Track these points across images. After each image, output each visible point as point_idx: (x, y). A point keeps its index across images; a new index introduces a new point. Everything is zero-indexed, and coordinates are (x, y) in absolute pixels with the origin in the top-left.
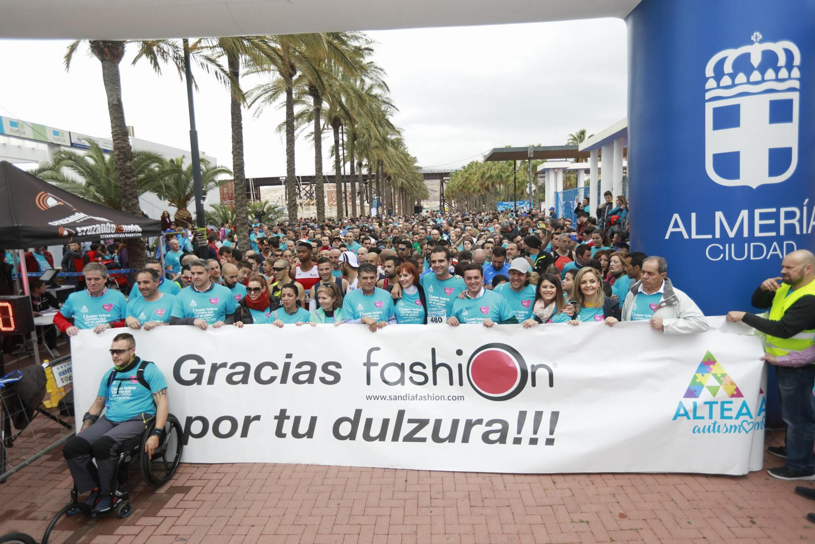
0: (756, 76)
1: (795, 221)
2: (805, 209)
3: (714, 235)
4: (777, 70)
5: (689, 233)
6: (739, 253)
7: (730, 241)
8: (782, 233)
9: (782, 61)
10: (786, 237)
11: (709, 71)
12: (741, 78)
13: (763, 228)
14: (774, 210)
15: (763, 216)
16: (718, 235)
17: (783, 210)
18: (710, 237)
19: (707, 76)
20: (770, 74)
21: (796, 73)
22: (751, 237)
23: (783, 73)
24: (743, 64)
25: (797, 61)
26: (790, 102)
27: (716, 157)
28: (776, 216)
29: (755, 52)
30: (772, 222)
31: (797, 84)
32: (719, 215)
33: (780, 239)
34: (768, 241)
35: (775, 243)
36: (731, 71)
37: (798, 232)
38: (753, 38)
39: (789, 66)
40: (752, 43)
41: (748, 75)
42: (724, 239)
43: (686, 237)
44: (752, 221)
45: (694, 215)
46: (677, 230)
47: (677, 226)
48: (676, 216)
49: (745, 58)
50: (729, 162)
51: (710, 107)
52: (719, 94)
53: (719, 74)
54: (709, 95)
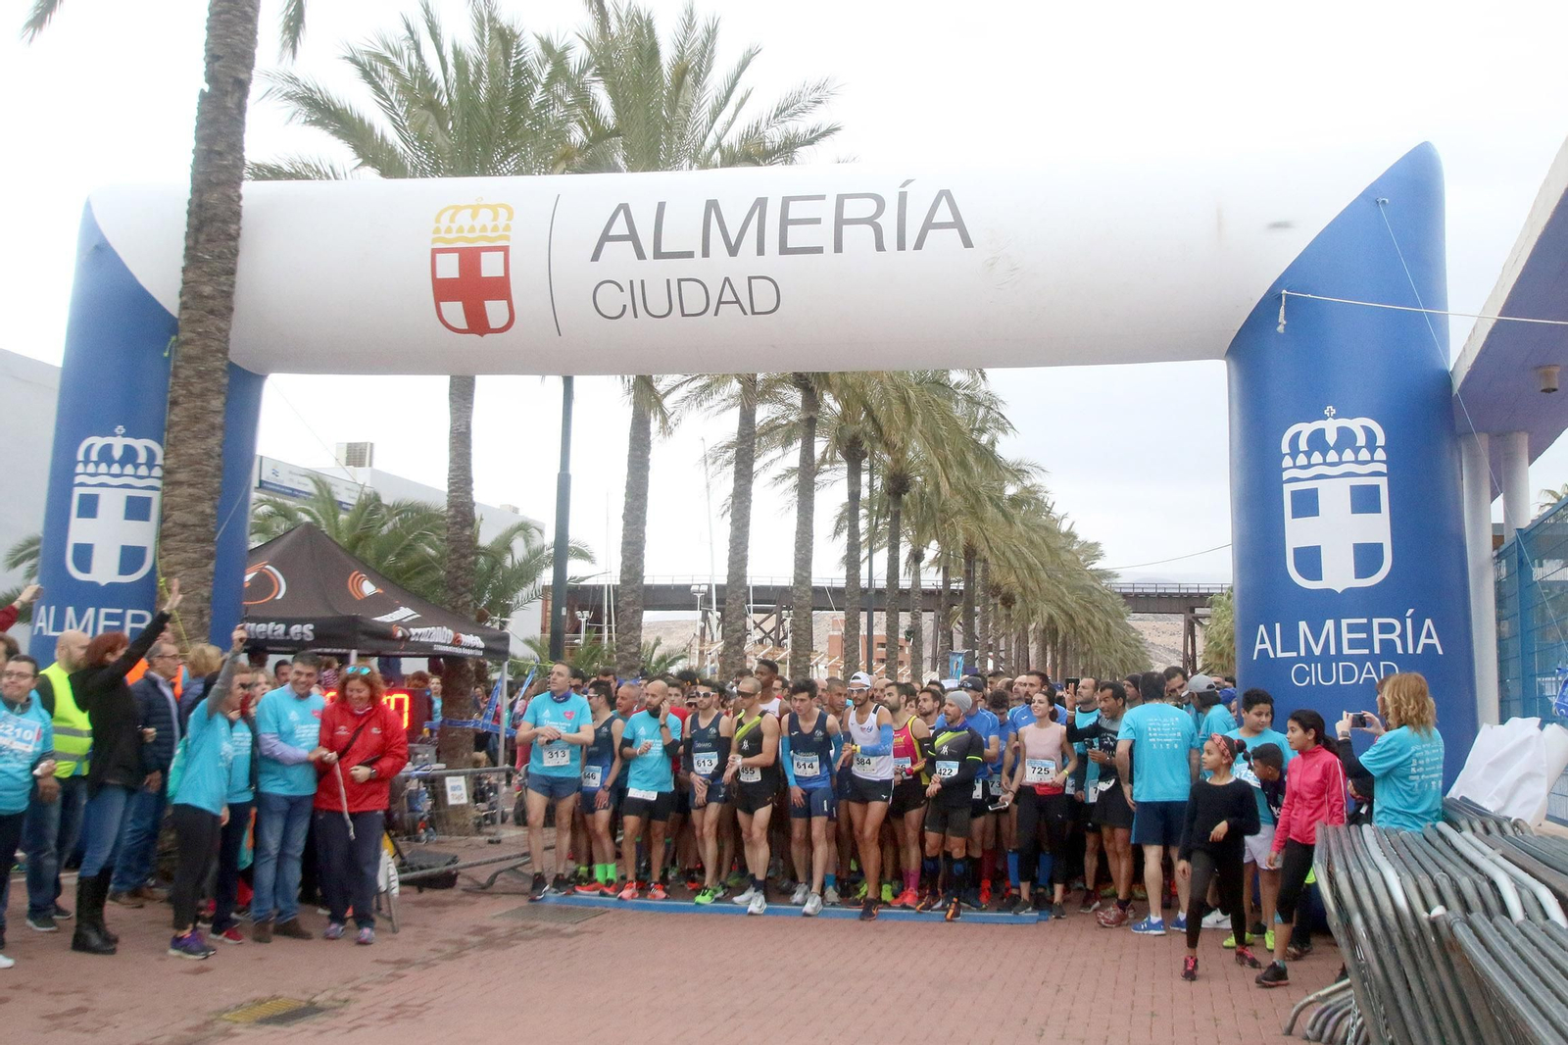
0: (1332, 456)
1: (1394, 636)
2: (1409, 621)
3: (1299, 653)
4: (1356, 451)
5: (1275, 654)
6: (1327, 676)
7: (1316, 660)
8: (1377, 650)
9: (1361, 440)
10: (1381, 657)
11: (1285, 448)
12: (1317, 457)
13: (1353, 644)
14: (1364, 621)
15: (1352, 629)
16: (1303, 653)
17: (1376, 622)
18: (1295, 654)
19: (1284, 451)
20: (1348, 454)
21: (1380, 455)
22: (1340, 656)
23: (1364, 455)
24: (1317, 441)
25: (1381, 440)
26: (1376, 488)
27: (1297, 551)
28: (1368, 628)
29: (1331, 427)
30: (1364, 636)
31: (1383, 468)
32: (1303, 626)
33: (1375, 659)
34: (1360, 661)
35: (1368, 664)
36: (1306, 448)
37: (1400, 651)
38: (1326, 412)
39: (1371, 445)
40: (1325, 418)
41: (1324, 454)
42: (1310, 657)
43: (1272, 656)
44: (1339, 634)
45: (1278, 625)
46: (1263, 646)
47: (1263, 641)
48: (1262, 627)
49: (1319, 434)
50: (1310, 559)
51: (1288, 489)
52: (1295, 476)
53: (1295, 452)
54: (1286, 475)
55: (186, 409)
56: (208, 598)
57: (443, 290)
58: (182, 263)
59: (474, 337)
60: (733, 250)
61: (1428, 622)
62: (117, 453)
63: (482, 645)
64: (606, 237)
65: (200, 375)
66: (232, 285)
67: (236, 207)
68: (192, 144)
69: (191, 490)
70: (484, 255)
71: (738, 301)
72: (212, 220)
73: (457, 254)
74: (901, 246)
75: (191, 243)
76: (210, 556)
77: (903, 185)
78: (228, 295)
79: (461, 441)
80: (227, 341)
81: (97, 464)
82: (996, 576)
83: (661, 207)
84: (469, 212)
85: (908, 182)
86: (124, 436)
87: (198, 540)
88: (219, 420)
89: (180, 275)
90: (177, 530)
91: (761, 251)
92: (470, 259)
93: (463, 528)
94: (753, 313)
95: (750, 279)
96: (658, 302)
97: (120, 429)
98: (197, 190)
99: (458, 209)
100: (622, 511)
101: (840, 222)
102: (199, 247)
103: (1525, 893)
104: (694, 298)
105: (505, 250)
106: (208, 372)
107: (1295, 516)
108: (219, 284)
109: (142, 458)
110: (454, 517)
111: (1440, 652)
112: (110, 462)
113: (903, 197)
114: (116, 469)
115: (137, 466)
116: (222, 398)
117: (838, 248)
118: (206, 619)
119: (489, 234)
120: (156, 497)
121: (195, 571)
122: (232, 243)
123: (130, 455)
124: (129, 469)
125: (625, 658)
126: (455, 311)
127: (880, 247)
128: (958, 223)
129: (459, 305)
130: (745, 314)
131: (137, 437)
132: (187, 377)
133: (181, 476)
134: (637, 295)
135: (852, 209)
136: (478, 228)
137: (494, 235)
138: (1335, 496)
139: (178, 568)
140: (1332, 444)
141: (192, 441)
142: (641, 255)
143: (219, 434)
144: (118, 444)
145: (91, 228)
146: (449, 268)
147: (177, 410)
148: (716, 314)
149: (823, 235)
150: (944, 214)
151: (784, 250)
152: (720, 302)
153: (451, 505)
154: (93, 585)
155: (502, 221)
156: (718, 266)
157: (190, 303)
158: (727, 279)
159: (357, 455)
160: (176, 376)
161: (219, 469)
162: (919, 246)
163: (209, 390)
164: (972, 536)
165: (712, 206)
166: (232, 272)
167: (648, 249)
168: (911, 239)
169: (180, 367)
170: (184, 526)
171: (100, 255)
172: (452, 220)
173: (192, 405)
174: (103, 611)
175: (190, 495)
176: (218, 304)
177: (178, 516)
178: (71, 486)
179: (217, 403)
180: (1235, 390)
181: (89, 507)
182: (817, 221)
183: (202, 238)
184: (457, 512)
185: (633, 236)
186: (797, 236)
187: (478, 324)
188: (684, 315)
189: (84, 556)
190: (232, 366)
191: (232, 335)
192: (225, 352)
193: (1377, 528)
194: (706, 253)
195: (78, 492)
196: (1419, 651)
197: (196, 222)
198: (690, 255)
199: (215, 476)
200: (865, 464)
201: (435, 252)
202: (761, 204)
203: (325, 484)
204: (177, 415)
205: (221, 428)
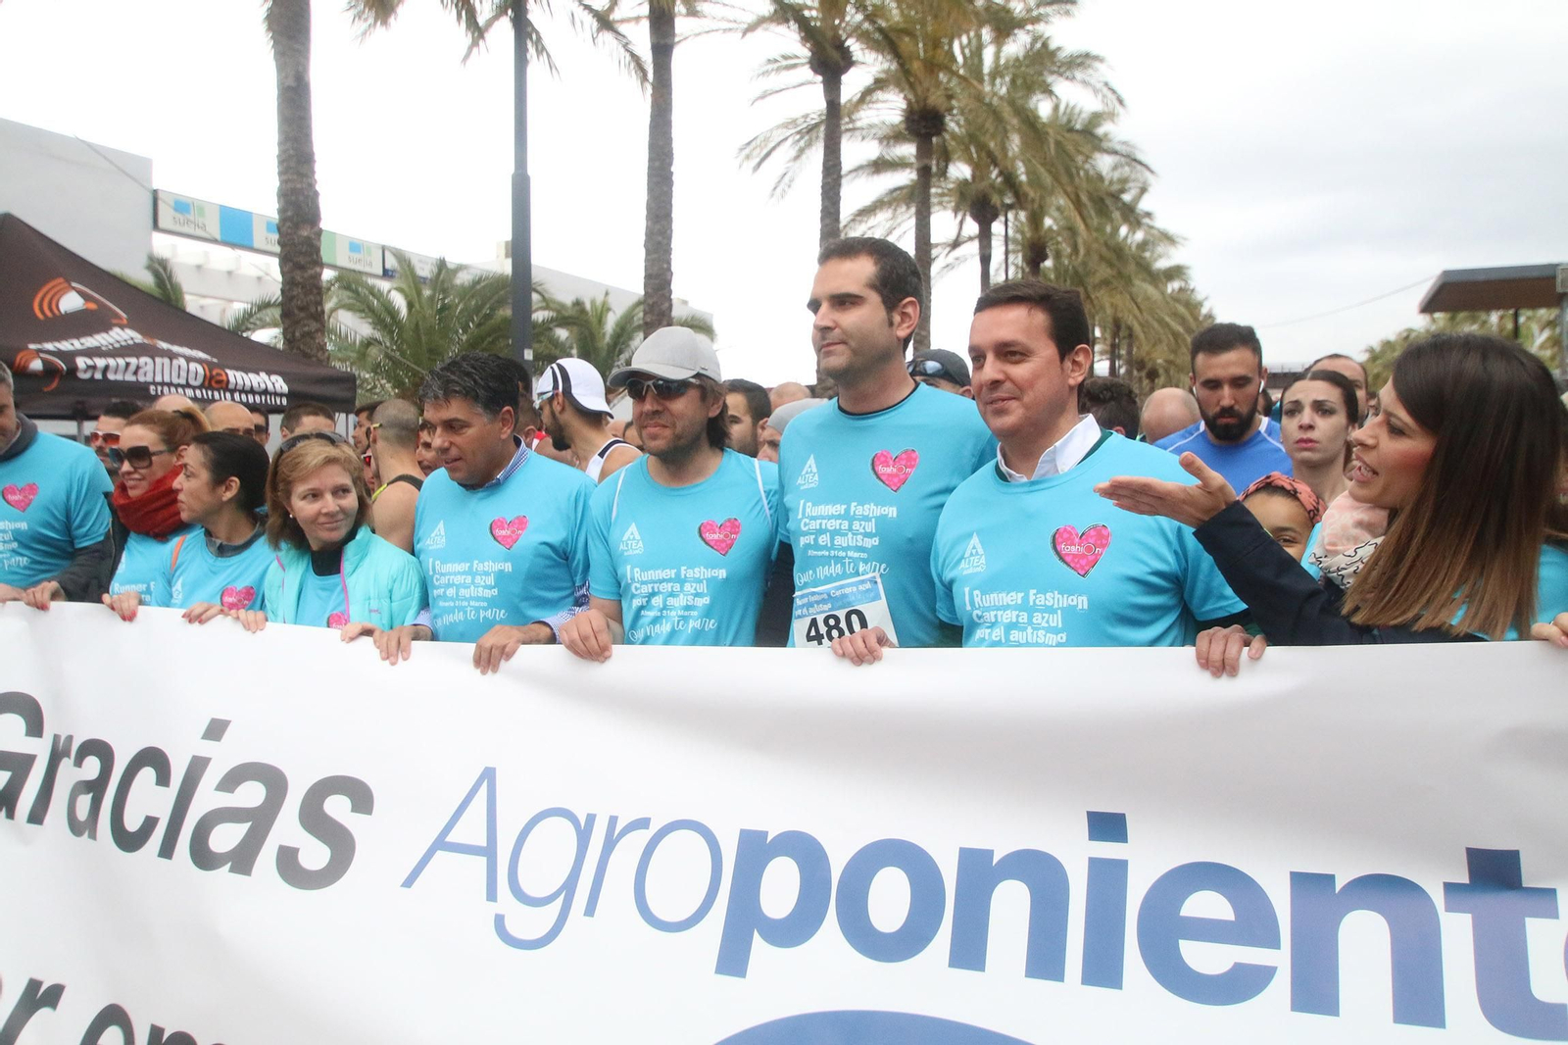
63: (285, 389)
82: (1142, 349)
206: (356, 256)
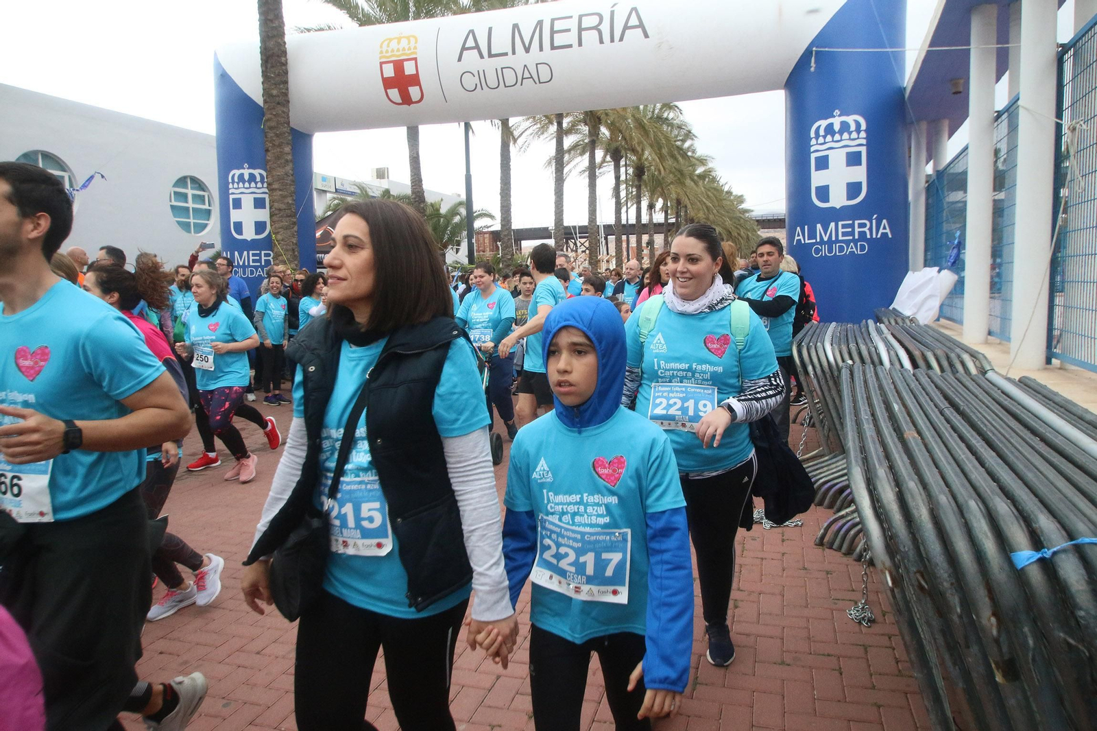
0: (837, 137)
1: (866, 229)
2: (874, 221)
3: (816, 240)
4: (850, 133)
5: (804, 241)
6: (830, 251)
7: (825, 243)
8: (857, 237)
9: (853, 127)
10: (859, 240)
11: (812, 134)
12: (829, 138)
13: (844, 234)
14: (851, 222)
15: (844, 227)
16: (818, 240)
17: (857, 222)
18: (814, 241)
19: (812, 137)
20: (846, 136)
21: (863, 134)
22: (837, 241)
23: (854, 135)
24: (830, 130)
25: (864, 127)
26: (859, 153)
27: (817, 188)
28: (852, 226)
29: (836, 122)
30: (850, 230)
31: (864, 142)
32: (819, 226)
33: (855, 242)
34: (847, 243)
35: (852, 244)
36: (823, 134)
37: (868, 236)
38: (835, 114)
39: (858, 130)
40: (834, 117)
41: (833, 136)
42: (822, 242)
43: (803, 242)
44: (837, 229)
45: (806, 227)
46: (799, 238)
47: (799, 235)
48: (798, 228)
49: (830, 126)
50: (823, 193)
51: (813, 156)
52: (817, 148)
53: (817, 136)
54: (812, 149)
55: (273, 153)
56: (296, 244)
57: (388, 83)
58: (262, 80)
59: (405, 107)
60: (527, 50)
61: (884, 221)
62: (246, 177)
64: (464, 48)
65: (277, 135)
66: (287, 89)
67: (282, 48)
68: (257, 16)
69: (281, 193)
70: (405, 63)
71: (532, 77)
72: (272, 55)
73: (392, 64)
74: (612, 40)
75: (264, 69)
76: (294, 223)
77: (612, 7)
78: (286, 94)
79: (415, 161)
80: (288, 118)
81: (238, 183)
82: (691, 213)
83: (490, 29)
84: (396, 41)
85: (615, 5)
86: (248, 168)
87: (288, 216)
88: (289, 157)
89: (261, 86)
90: (277, 212)
91: (541, 49)
92: (399, 66)
93: (420, 203)
94: (540, 83)
95: (537, 64)
96: (492, 81)
97: (246, 165)
98: (263, 41)
99: (391, 40)
100: (499, 191)
101: (580, 30)
102: (268, 70)
103: (892, 353)
104: (510, 77)
105: (415, 59)
106: (281, 134)
107: (816, 170)
108: (280, 89)
109: (258, 179)
110: (415, 198)
111: (890, 236)
112: (244, 182)
113: (612, 13)
114: (247, 185)
115: (256, 183)
116: (290, 147)
117: (580, 44)
118: (296, 253)
119: (407, 52)
120: (266, 196)
121: (288, 231)
122: (284, 68)
123: (252, 177)
124: (253, 185)
125: (506, 261)
126: (394, 93)
127: (601, 42)
128: (641, 25)
129: (396, 90)
130: (536, 83)
131: (254, 169)
132: (271, 137)
133: (276, 186)
134: (482, 76)
135: (587, 22)
136: (401, 49)
137: (410, 52)
138: (837, 158)
139: (280, 230)
140: (837, 131)
141: (278, 169)
142: (482, 57)
143: (291, 165)
144: (246, 173)
145: (218, 66)
146: (389, 71)
147: (269, 154)
148: (521, 85)
149: (572, 38)
150: (634, 21)
151: (553, 47)
152: (523, 79)
153: (413, 192)
154: (245, 240)
155: (412, 44)
156: (520, 60)
157: (268, 100)
158: (525, 66)
159: (381, 174)
160: (266, 137)
161: (293, 181)
162: (621, 39)
163: (282, 143)
164: (678, 194)
165: (516, 26)
166: (286, 82)
167: (485, 53)
168: (617, 36)
169: (267, 132)
170: (280, 210)
171: (224, 79)
172: (388, 46)
173: (275, 151)
174: (251, 252)
175: (281, 195)
176: (281, 99)
177: (276, 205)
178: (228, 195)
179: (287, 149)
180: (789, 106)
181: (238, 204)
182: (568, 30)
183: (269, 65)
184: (417, 196)
185: (477, 47)
186: (559, 40)
187: (406, 100)
188: (505, 86)
189: (239, 227)
190: (292, 129)
191: (290, 114)
192: (288, 123)
193: (860, 174)
194: (514, 53)
195: (231, 197)
196: (879, 236)
197: (264, 58)
198: (506, 54)
199: (290, 185)
200: (622, 162)
201: (381, 64)
202: (540, 23)
203: (363, 188)
204: (269, 156)
205: (291, 161)
206: (324, 183)
